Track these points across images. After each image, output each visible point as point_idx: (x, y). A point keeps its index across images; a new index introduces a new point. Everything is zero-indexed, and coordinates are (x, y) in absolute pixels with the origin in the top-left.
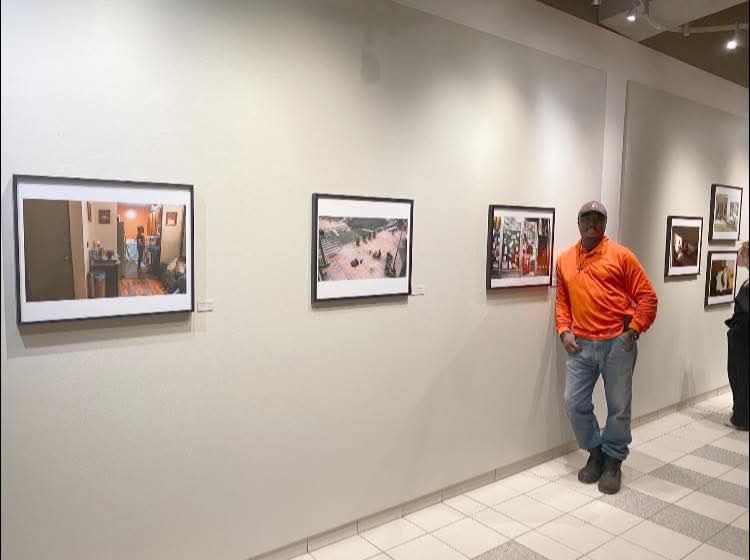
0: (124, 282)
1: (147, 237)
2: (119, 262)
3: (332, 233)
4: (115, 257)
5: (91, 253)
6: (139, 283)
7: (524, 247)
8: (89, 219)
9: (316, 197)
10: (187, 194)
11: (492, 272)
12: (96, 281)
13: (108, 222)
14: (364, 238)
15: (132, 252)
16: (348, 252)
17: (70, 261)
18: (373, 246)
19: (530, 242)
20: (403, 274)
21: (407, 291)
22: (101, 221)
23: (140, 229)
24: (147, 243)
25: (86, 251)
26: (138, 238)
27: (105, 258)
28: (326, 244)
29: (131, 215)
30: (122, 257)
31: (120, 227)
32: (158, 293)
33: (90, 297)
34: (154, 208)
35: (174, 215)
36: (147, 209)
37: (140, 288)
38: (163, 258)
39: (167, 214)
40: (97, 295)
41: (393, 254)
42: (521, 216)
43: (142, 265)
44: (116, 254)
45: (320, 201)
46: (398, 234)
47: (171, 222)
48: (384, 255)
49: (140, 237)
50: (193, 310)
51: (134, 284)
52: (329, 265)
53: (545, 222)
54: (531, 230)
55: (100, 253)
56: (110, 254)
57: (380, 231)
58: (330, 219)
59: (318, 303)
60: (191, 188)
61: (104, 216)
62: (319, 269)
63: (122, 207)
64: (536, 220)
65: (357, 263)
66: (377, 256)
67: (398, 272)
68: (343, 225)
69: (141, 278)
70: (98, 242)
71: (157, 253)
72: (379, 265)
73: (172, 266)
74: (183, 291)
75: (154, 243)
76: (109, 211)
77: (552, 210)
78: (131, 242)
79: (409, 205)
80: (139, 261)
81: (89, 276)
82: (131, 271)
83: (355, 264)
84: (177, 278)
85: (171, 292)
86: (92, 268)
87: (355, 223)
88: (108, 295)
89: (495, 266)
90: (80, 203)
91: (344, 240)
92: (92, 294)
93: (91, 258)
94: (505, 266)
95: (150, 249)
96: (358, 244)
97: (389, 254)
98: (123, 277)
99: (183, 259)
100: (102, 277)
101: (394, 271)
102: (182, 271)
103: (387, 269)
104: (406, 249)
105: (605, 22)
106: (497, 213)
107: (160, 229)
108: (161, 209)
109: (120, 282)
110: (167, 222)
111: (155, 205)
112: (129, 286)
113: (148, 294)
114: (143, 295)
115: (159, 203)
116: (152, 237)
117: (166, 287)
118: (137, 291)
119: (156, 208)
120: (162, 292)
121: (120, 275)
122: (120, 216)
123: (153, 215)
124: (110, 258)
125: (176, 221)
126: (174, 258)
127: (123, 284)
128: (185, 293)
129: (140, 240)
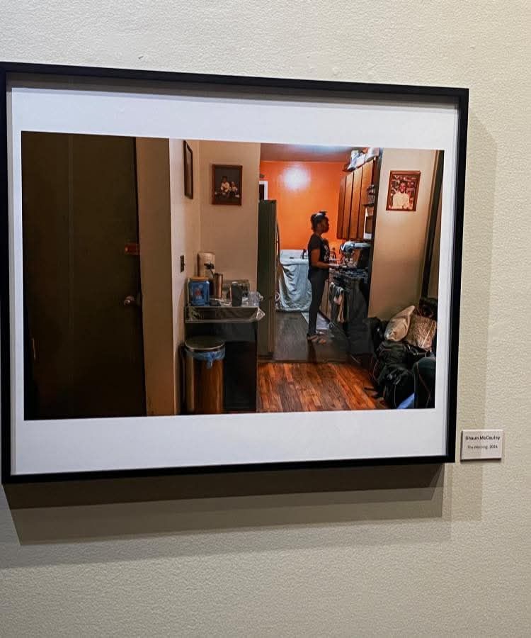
1: (334, 245)
2: (260, 314)
4: (251, 300)
5: (190, 286)
6: (310, 375)
8: (189, 192)
10: (449, 116)
12: (200, 364)
13: (233, 199)
17: (137, 309)
22: (219, 198)
23: (319, 222)
24: (336, 261)
25: (178, 279)
26: (311, 248)
27: (224, 302)
29: (295, 179)
30: (268, 301)
31: (267, 211)
32: (359, 406)
33: (184, 410)
34: (358, 160)
35: (407, 182)
36: (339, 162)
37: (313, 392)
38: (376, 308)
39: (392, 175)
40: (203, 408)
43: (322, 325)
44: (253, 292)
47: (401, 199)
49: (317, 247)
50: (450, 457)
55: (212, 289)
56: (238, 292)
60: (458, 98)
63: (274, 157)
69: (315, 360)
70: (209, 258)
73: (398, 329)
74: (426, 401)
75: (352, 263)
76: (239, 169)
78: (292, 258)
80: (314, 311)
81: (182, 349)
82: (289, 341)
84: (409, 367)
85: (392, 404)
86: (191, 331)
88: (229, 408)
90: (161, 145)
93: (189, 300)
95: (340, 281)
98: (270, 356)
99: (428, 309)
100: (216, 354)
102: (424, 343)
107: (373, 219)
108: (376, 164)
109: (261, 371)
110: (390, 202)
111: (362, 151)
112: (284, 379)
113: (330, 408)
114: (319, 409)
115: (372, 146)
116: (349, 243)
117: (378, 388)
118: (304, 399)
119: (361, 160)
120: (371, 404)
121: (261, 351)
122: (266, 183)
123: (356, 180)
124: (237, 301)
125: (414, 196)
126: (404, 307)
127: (267, 374)
128: (432, 405)
129: (317, 252)
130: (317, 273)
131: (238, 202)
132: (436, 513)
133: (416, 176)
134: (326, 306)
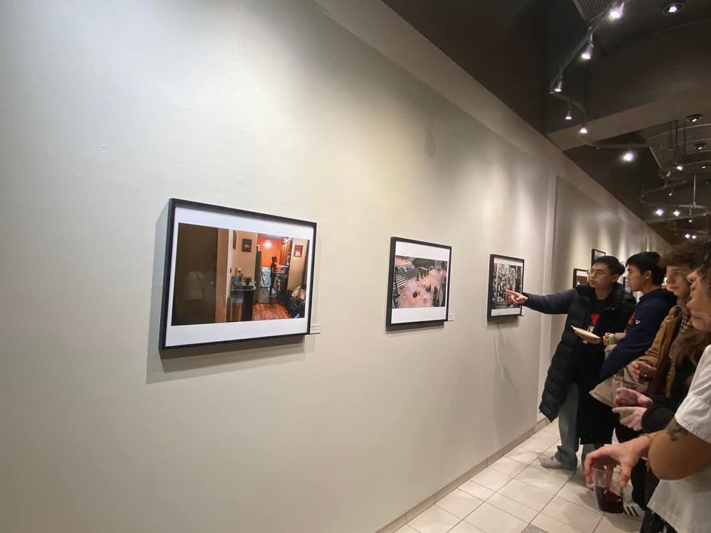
0: (257, 306)
1: (279, 266)
2: (255, 288)
3: (403, 269)
4: (252, 284)
5: (233, 278)
6: (269, 308)
7: (508, 286)
8: (234, 247)
9: (394, 240)
10: (311, 230)
11: (492, 305)
12: (234, 305)
13: (248, 250)
14: (422, 274)
15: (266, 280)
16: (412, 285)
18: (426, 281)
19: (511, 282)
20: (443, 305)
21: (445, 318)
22: (244, 250)
23: (274, 259)
24: (279, 272)
25: (229, 276)
26: (271, 267)
27: (244, 284)
28: (399, 278)
29: (268, 245)
30: (257, 283)
31: (259, 255)
32: (283, 317)
33: (228, 321)
34: (286, 241)
35: (299, 248)
36: (278, 241)
37: (269, 313)
38: (290, 286)
39: (296, 246)
40: (235, 320)
41: (438, 288)
42: (507, 263)
43: (273, 292)
44: (253, 280)
45: (398, 243)
46: (441, 272)
47: (298, 253)
48: (433, 289)
49: (273, 266)
50: (308, 333)
51: (265, 308)
52: (399, 295)
53: (519, 268)
54: (512, 274)
55: (240, 279)
56: (248, 280)
57: (431, 269)
58: (402, 258)
59: (391, 327)
60: (314, 225)
61: (247, 244)
62: (393, 299)
63: (262, 238)
64: (514, 267)
65: (417, 295)
66: (428, 290)
67: (441, 302)
68: (409, 263)
69: (271, 303)
70: (240, 269)
71: (285, 282)
72: (429, 296)
73: (295, 294)
74: (302, 316)
75: (283, 272)
76: (251, 241)
77: (523, 261)
78: (266, 270)
79: (449, 250)
80: (271, 287)
81: (229, 299)
82: (264, 296)
83: (415, 295)
84: (298, 305)
85: (293, 317)
86: (232, 293)
87: (417, 262)
88: (243, 319)
89: (493, 300)
90: (227, 231)
91: (409, 275)
92: (231, 318)
93: (232, 283)
94: (498, 301)
95: (279, 278)
96: (418, 280)
97: (435, 288)
98: (257, 302)
99: (304, 287)
100: (240, 301)
101: (438, 302)
102: (302, 298)
103: (434, 300)
104: (445, 284)
105: (548, 135)
106: (496, 261)
107: (290, 259)
108: (291, 242)
109: (254, 307)
110: (295, 253)
111: (287, 238)
112: (261, 310)
113: (275, 318)
114: (272, 319)
115: (290, 237)
116: (283, 266)
117: (289, 312)
118: (267, 316)
119: (287, 241)
120: (286, 316)
121: (254, 300)
122: (259, 246)
123: (285, 246)
124: (248, 284)
125: (301, 252)
126: (298, 286)
127: (256, 308)
128: (304, 317)
129: (273, 269)
130: (273, 276)
131: (250, 251)
132: (302, 351)
133: (302, 247)
134: (275, 285)
